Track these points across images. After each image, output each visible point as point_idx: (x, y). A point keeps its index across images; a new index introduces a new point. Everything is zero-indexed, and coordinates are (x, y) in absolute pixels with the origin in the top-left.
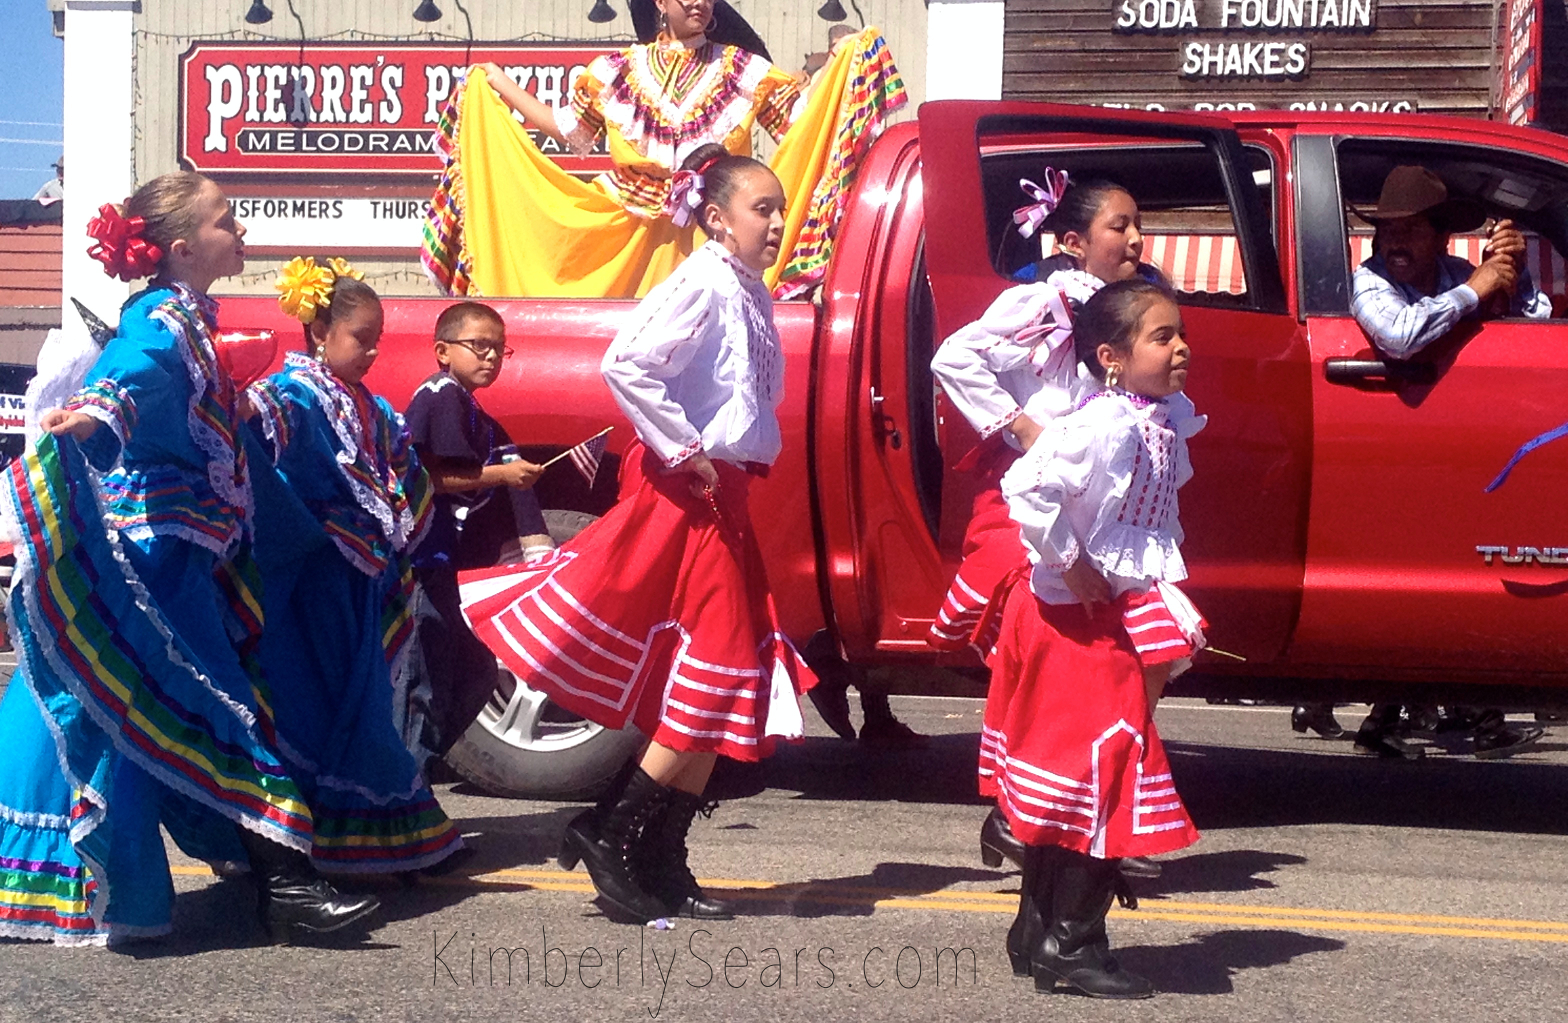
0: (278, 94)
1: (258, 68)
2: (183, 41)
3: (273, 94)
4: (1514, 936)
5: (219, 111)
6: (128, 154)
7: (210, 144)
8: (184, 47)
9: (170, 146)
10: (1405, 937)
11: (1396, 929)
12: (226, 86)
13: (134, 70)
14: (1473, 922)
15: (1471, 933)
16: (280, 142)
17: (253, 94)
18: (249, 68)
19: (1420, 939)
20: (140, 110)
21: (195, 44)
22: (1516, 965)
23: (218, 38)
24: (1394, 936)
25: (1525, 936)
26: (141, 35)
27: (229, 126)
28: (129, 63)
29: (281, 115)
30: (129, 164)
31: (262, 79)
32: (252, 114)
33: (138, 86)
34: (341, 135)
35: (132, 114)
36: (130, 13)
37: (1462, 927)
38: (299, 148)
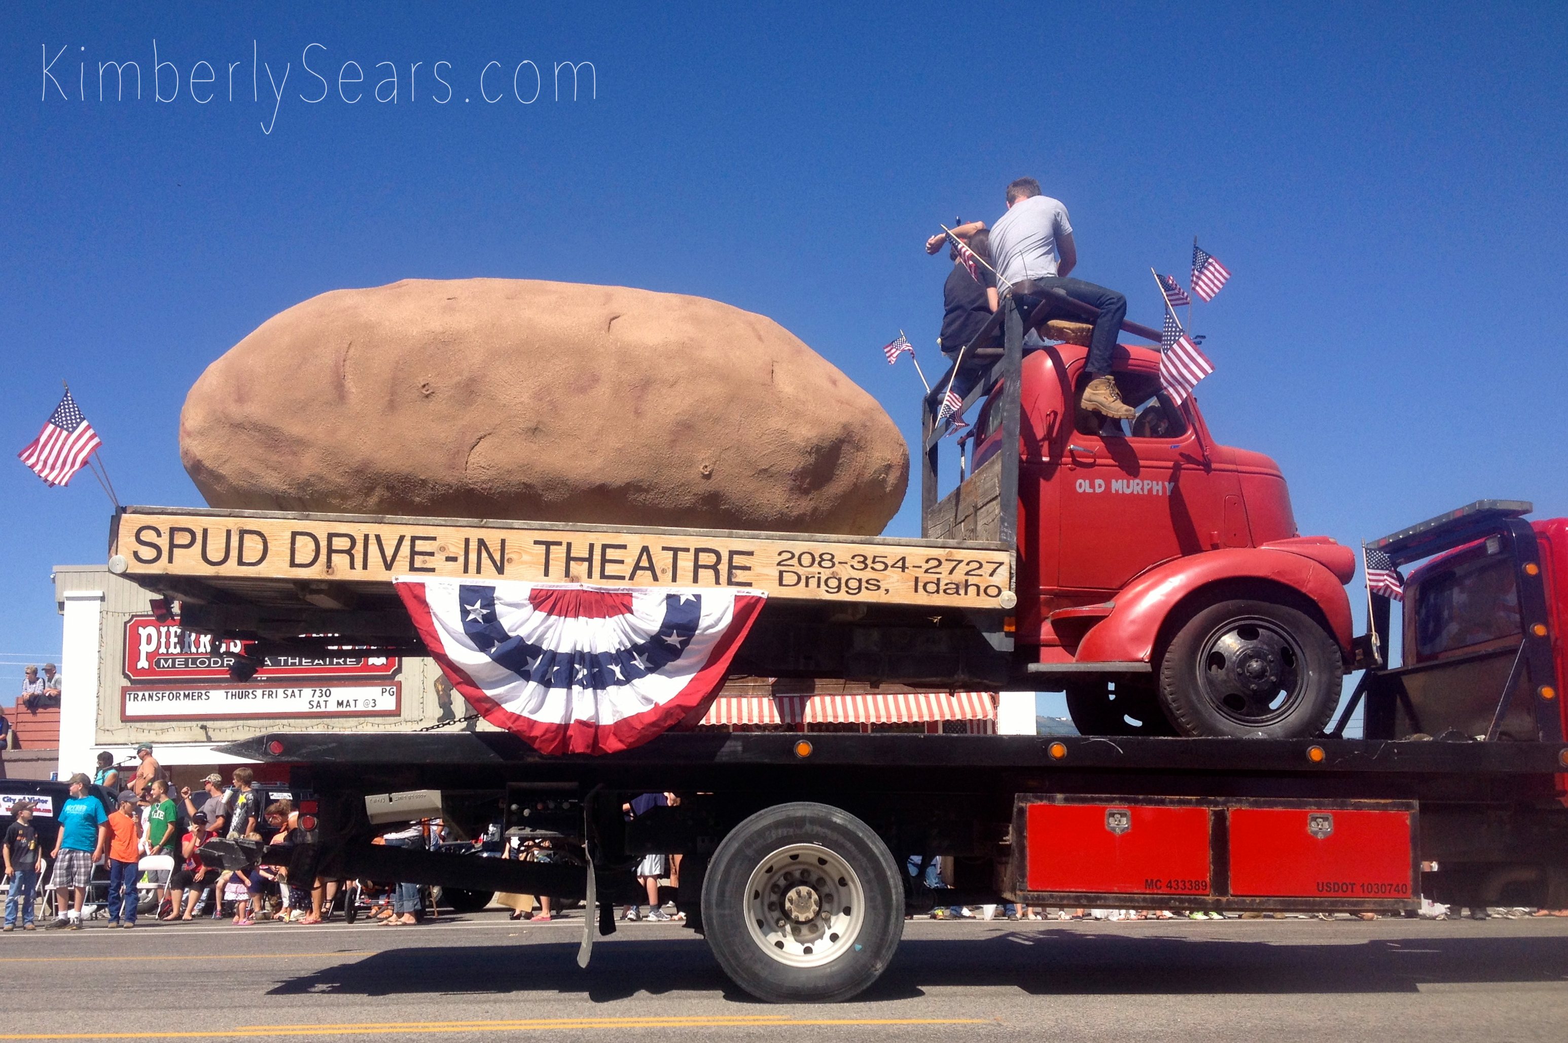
0: (176, 640)
1: (166, 628)
2: (127, 615)
3: (173, 640)
4: (752, 1023)
5: (145, 649)
6: (96, 671)
7: (139, 666)
8: (127, 618)
9: (118, 666)
10: (702, 1027)
11: (699, 1024)
12: (149, 637)
13: (101, 629)
14: (735, 1018)
15: (732, 1023)
16: (177, 663)
17: (163, 640)
18: (161, 628)
19: (708, 1028)
20: (103, 649)
21: (133, 616)
22: (750, 1036)
23: (146, 613)
24: (697, 1027)
25: (757, 1023)
26: (105, 613)
27: (150, 656)
28: (98, 627)
29: (178, 650)
30: (97, 676)
31: (168, 633)
32: (163, 650)
33: (102, 638)
34: (209, 660)
35: (99, 652)
36: (99, 602)
37: (729, 1020)
38: (187, 666)
